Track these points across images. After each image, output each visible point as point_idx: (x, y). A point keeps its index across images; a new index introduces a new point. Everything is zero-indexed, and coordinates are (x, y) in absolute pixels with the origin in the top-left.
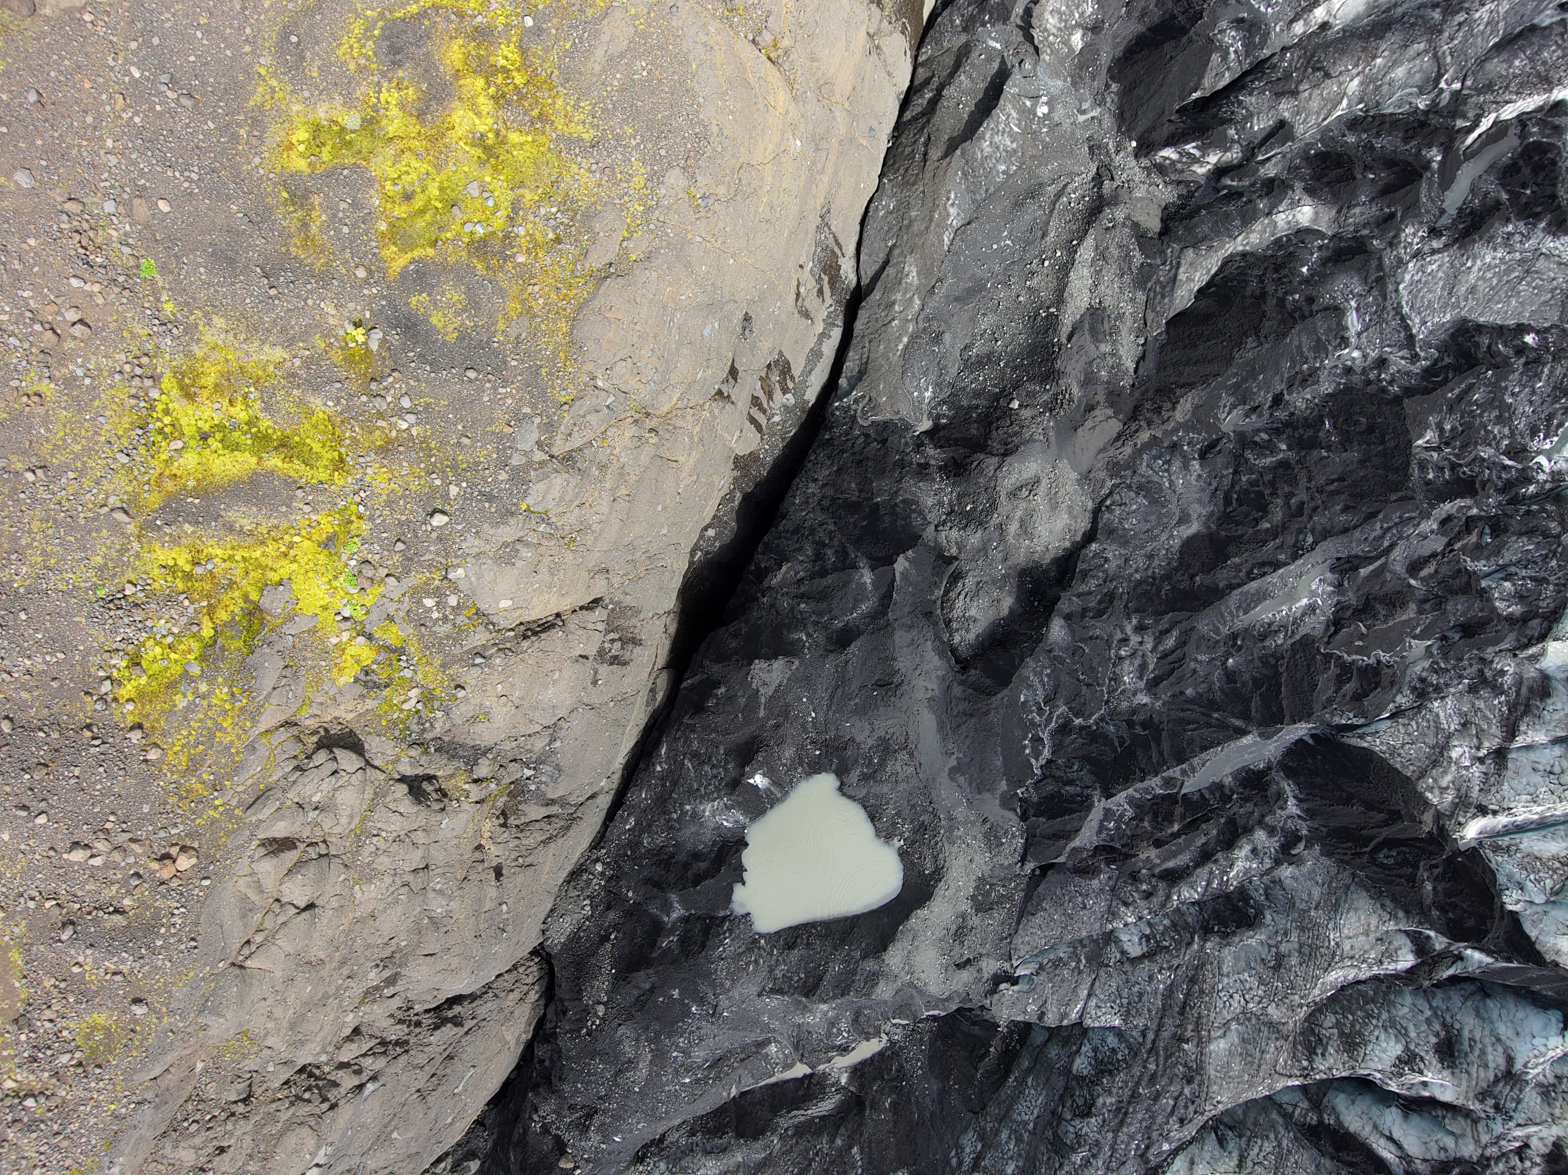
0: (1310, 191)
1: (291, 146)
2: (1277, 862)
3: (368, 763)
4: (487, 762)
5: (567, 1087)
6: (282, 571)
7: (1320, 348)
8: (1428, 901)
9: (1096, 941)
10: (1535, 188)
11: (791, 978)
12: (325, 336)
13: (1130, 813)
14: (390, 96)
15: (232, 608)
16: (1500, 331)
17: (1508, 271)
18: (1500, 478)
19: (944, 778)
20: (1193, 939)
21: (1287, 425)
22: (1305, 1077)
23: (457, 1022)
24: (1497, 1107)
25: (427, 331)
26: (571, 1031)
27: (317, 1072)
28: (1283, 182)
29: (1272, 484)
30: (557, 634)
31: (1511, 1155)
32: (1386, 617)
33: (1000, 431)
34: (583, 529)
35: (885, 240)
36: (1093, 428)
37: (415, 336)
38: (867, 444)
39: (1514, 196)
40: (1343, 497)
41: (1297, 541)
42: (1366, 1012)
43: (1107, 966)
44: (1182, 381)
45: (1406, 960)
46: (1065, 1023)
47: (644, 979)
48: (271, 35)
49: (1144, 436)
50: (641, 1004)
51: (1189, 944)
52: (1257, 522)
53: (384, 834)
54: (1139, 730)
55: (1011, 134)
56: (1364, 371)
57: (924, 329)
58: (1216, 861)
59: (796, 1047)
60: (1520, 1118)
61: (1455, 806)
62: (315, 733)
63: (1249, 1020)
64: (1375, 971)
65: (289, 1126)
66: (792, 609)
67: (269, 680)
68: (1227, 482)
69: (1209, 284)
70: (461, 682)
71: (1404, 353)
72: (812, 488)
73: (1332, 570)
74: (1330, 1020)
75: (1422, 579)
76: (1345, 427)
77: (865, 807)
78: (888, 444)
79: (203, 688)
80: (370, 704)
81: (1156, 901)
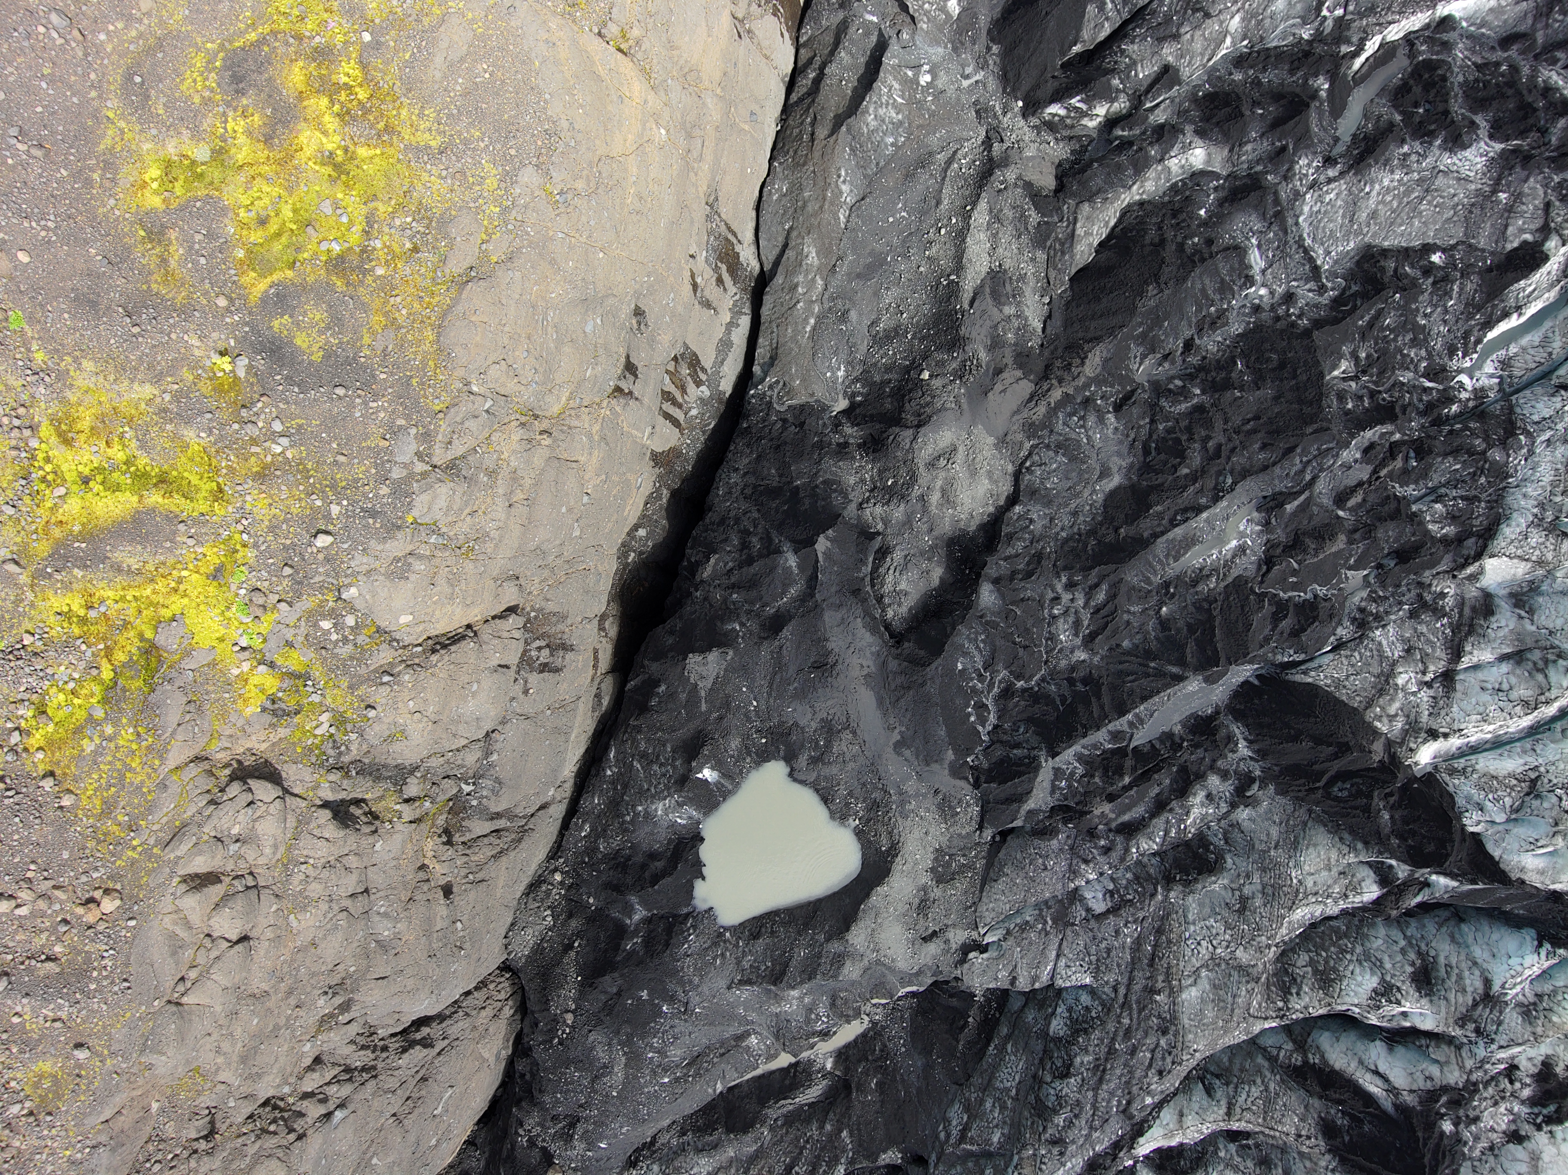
0: (1201, 133)
1: (144, 185)
2: (1233, 806)
3: (286, 791)
4: (416, 781)
5: (547, 1099)
6: (173, 607)
7: (1225, 289)
8: (1387, 830)
9: (1061, 901)
10: (1427, 106)
11: (758, 968)
12: (192, 369)
13: (1080, 771)
14: (236, 125)
15: (128, 648)
16: (1405, 253)
17: (1408, 193)
18: (1421, 400)
19: (889, 753)
20: (1156, 890)
21: (1200, 369)
22: (1282, 1017)
23: (427, 1043)
24: (1478, 1031)
25: (292, 353)
26: (544, 1042)
27: (281, 1104)
28: (1173, 127)
29: (1189, 430)
30: (469, 645)
31: (1501, 1078)
32: (1316, 550)
33: (913, 403)
34: (482, 537)
35: (782, 224)
36: (1004, 391)
37: (280, 359)
38: (784, 428)
39: (1408, 117)
40: (1259, 435)
41: (1217, 484)
42: (1339, 947)
43: (1073, 924)
44: (1090, 335)
45: (1371, 892)
46: (1037, 986)
47: (610, 983)
48: (116, 78)
49: (1056, 394)
50: (610, 1008)
51: (1153, 895)
52: (1175, 468)
53: (311, 861)
54: (1080, 687)
55: (895, 106)
56: (1273, 308)
57: (830, 308)
58: (1171, 810)
59: (777, 1038)
60: (1502, 1039)
61: (1405, 732)
62: (227, 765)
63: (1219, 965)
64: (1342, 905)
65: (257, 1160)
66: (725, 600)
67: (173, 717)
68: (1144, 432)
69: (1110, 237)
70: (371, 701)
71: (1311, 285)
72: (734, 478)
73: (1259, 509)
74: (1303, 958)
75: (1349, 509)
76: (1257, 366)
77: (817, 791)
78: (806, 427)
79: (109, 730)
80: (282, 732)
81: (1115, 855)
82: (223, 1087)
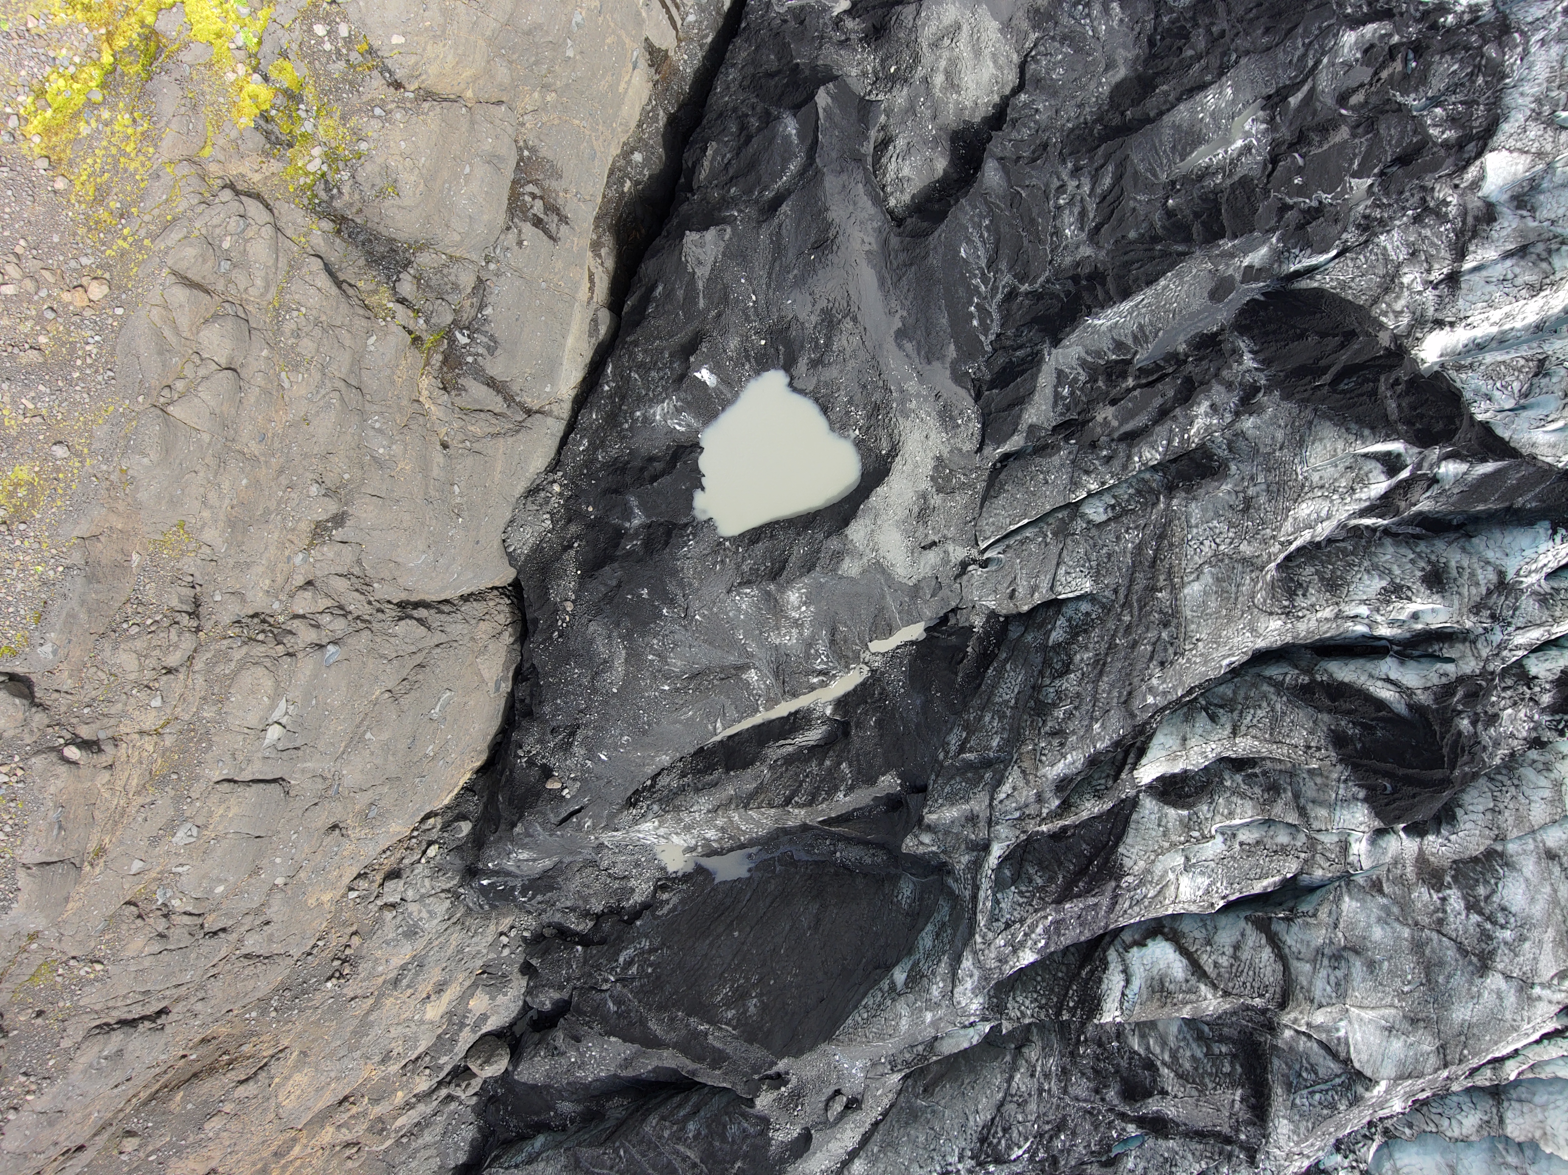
2: (1237, 414)
3: (278, 228)
4: (410, 281)
5: (547, 709)
8: (1394, 417)
11: (758, 569)
13: (1083, 377)
15: (129, 34)
19: (890, 344)
20: (1158, 499)
22: (1287, 614)
24: (1493, 618)
27: (271, 620)
29: (1194, 18)
30: (459, 110)
32: (1320, 142)
40: (1262, 20)
41: (1222, 64)
42: (1346, 562)
43: (1074, 535)
46: (1036, 602)
47: (610, 577)
50: (608, 598)
51: (1155, 504)
52: (1180, 49)
53: (304, 310)
58: (1175, 419)
59: (777, 676)
61: (1411, 328)
62: (219, 178)
63: (1222, 561)
65: (242, 665)
67: (168, 107)
68: (1149, 26)
70: (363, 133)
72: (733, 74)
73: (1263, 108)
74: (1308, 571)
75: (1352, 108)
77: (817, 400)
79: (106, 115)
80: (275, 166)
81: (1116, 464)
82: (208, 551)
